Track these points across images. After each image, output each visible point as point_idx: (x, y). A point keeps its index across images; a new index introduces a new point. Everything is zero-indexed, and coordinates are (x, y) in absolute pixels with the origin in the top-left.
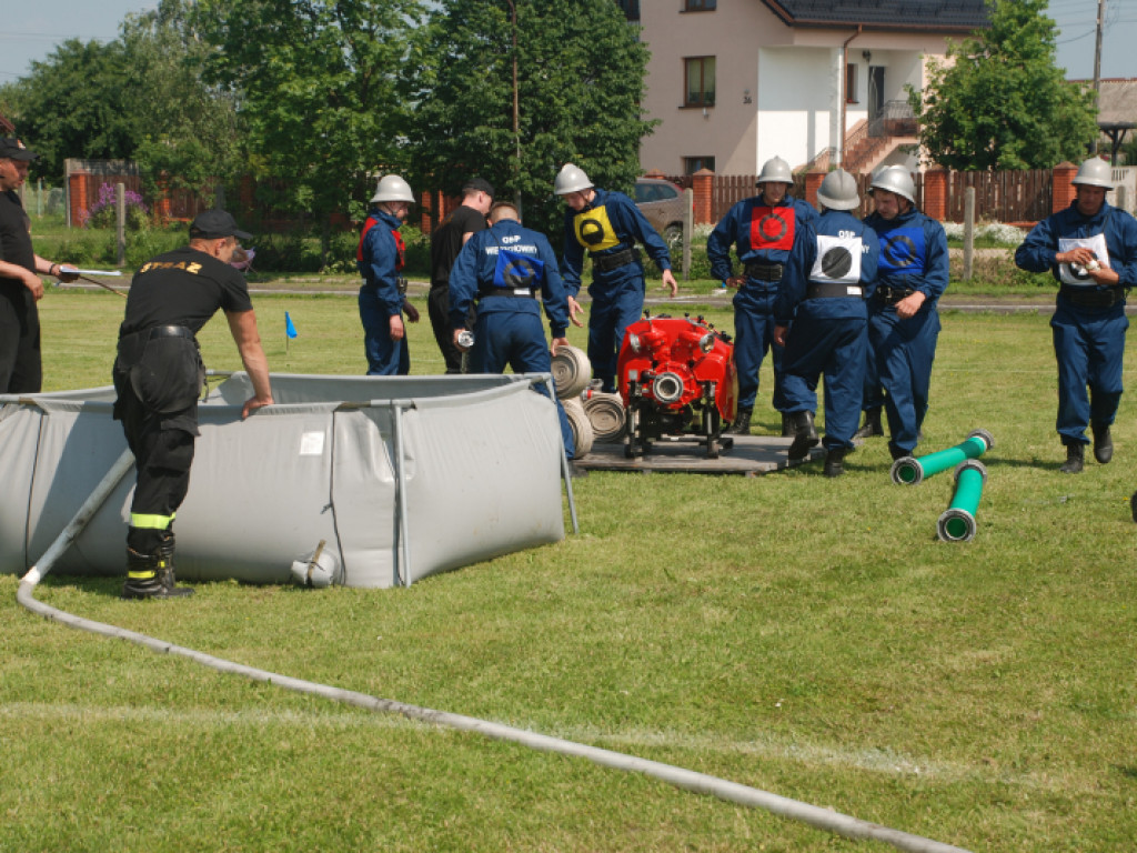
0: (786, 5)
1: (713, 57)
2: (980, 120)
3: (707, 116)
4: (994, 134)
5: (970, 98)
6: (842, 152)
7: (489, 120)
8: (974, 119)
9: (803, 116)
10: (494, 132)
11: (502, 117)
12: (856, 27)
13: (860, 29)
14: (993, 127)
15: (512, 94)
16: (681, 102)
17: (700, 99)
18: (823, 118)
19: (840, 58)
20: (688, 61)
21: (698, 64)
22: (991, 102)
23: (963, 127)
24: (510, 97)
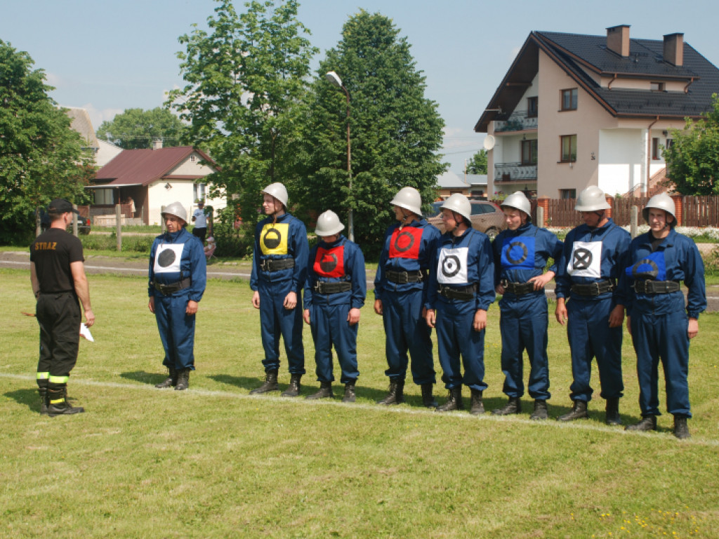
0: (613, 106)
1: (575, 135)
2: (702, 165)
3: (572, 167)
4: (710, 174)
5: (696, 153)
6: (648, 185)
7: (330, 164)
8: (698, 165)
9: (626, 167)
10: (333, 172)
11: (338, 162)
12: (655, 117)
13: (658, 118)
14: (710, 170)
15: (347, 147)
16: (559, 159)
17: (568, 158)
18: (637, 168)
19: (647, 135)
20: (562, 137)
21: (567, 139)
22: (709, 155)
23: (691, 170)
24: (346, 149)
